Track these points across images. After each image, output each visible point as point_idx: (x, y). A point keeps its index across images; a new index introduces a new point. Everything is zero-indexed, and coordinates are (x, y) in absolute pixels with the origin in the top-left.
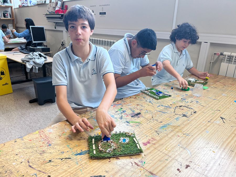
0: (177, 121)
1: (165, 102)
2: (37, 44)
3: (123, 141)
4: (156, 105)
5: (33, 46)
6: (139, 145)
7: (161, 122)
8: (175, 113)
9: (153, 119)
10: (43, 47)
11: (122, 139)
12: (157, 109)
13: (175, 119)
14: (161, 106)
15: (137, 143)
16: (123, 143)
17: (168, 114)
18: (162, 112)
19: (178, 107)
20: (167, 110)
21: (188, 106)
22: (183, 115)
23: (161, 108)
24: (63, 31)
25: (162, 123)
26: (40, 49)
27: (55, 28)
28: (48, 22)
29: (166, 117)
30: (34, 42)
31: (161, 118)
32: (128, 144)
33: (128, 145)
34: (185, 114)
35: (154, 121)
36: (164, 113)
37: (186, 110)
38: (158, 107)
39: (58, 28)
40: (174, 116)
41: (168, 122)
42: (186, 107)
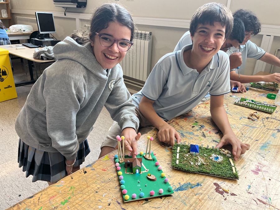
0: (276, 139)
1: (245, 112)
2: (44, 35)
3: (214, 158)
4: (237, 117)
5: (40, 38)
6: (235, 168)
7: (257, 140)
8: (266, 127)
9: (245, 136)
10: (52, 40)
11: (213, 156)
12: (241, 122)
13: (272, 136)
14: (244, 118)
15: (233, 166)
16: (214, 161)
17: (259, 129)
18: (250, 127)
19: (265, 119)
20: (254, 123)
21: (276, 117)
22: (277, 129)
23: (246, 121)
24: (76, 19)
25: (259, 142)
26: (49, 42)
27: (65, 15)
28: (56, 6)
29: (259, 133)
30: (41, 33)
31: (254, 135)
32: (220, 163)
33: (220, 165)
34: (278, 128)
35: (247, 139)
36: (254, 127)
37: (277, 122)
38: (240, 119)
39: (69, 15)
40: (267, 131)
41: (265, 141)
42: (275, 119)
